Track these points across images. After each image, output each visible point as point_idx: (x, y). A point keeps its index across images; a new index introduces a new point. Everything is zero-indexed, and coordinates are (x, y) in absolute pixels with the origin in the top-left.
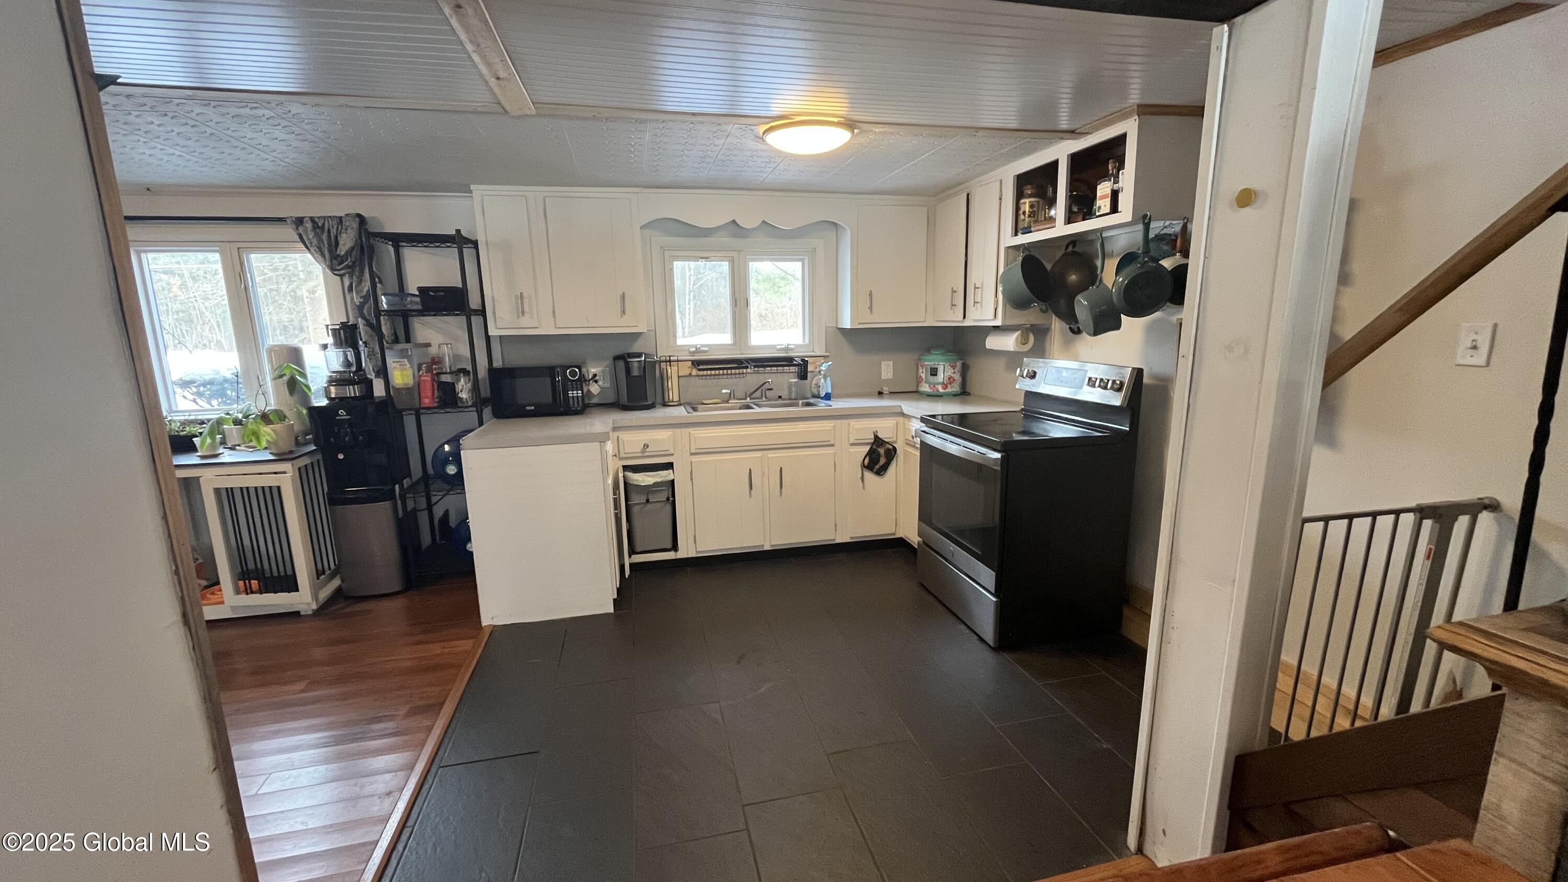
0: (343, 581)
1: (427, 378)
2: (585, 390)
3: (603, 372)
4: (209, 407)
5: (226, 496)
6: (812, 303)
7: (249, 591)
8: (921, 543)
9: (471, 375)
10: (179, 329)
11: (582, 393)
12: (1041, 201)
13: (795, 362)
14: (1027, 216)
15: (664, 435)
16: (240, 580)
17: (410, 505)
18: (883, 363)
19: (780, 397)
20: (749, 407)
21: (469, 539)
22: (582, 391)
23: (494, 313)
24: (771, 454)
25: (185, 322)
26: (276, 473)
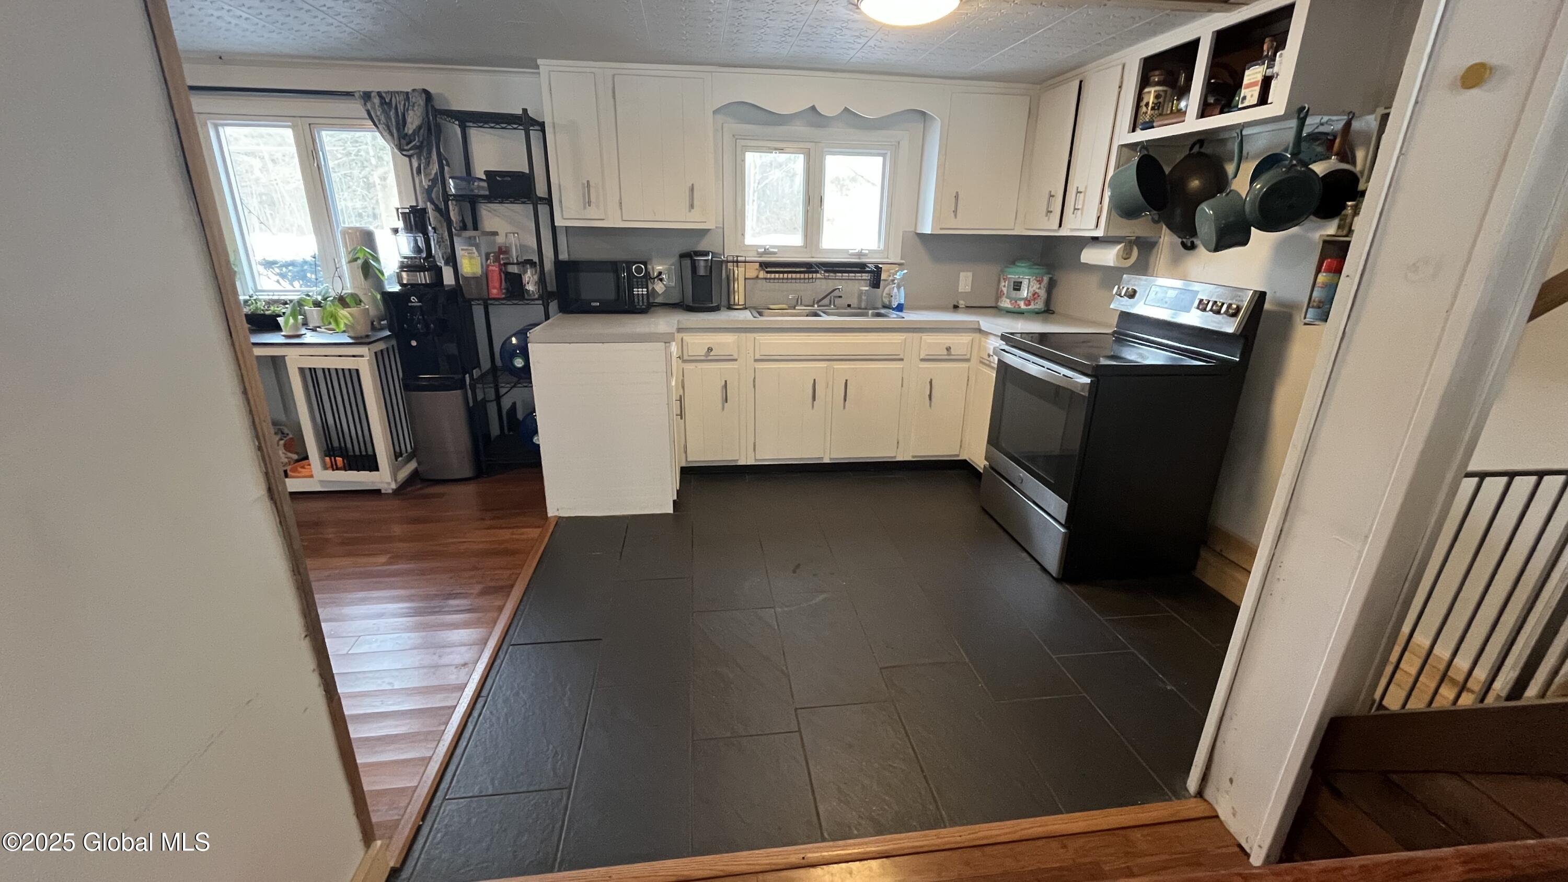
0: (419, 463)
1: (494, 268)
2: (650, 288)
3: (669, 270)
4: (289, 288)
5: (310, 375)
6: (891, 205)
7: (335, 467)
8: (987, 466)
9: (538, 267)
10: (263, 212)
11: (647, 291)
12: (1169, 90)
13: (868, 269)
14: (1150, 108)
15: (729, 339)
16: (326, 456)
17: (480, 397)
18: (962, 274)
19: (849, 306)
20: (816, 315)
21: (535, 432)
22: (647, 288)
23: (561, 202)
24: (837, 366)
25: (269, 205)
26: (354, 356)
